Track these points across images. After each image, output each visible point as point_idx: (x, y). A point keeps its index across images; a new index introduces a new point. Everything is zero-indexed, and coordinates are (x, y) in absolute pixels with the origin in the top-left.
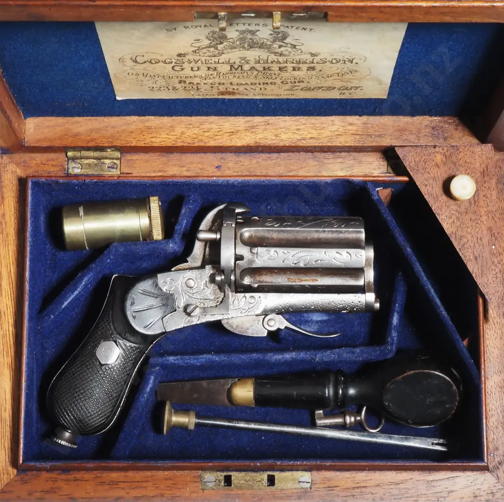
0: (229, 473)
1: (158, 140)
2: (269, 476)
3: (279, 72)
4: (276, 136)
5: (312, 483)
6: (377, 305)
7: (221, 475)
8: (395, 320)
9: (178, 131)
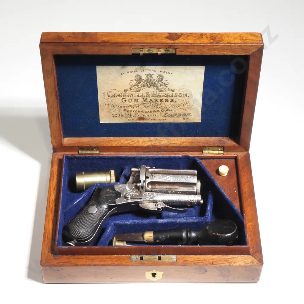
0: (142, 256)
1: (114, 144)
2: (159, 257)
3: (160, 103)
4: (160, 143)
5: (177, 259)
6: (202, 202)
7: (139, 257)
8: (209, 208)
9: (122, 141)
